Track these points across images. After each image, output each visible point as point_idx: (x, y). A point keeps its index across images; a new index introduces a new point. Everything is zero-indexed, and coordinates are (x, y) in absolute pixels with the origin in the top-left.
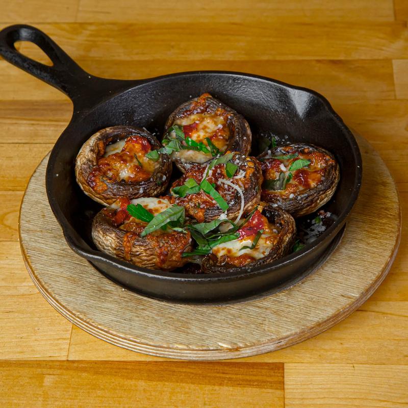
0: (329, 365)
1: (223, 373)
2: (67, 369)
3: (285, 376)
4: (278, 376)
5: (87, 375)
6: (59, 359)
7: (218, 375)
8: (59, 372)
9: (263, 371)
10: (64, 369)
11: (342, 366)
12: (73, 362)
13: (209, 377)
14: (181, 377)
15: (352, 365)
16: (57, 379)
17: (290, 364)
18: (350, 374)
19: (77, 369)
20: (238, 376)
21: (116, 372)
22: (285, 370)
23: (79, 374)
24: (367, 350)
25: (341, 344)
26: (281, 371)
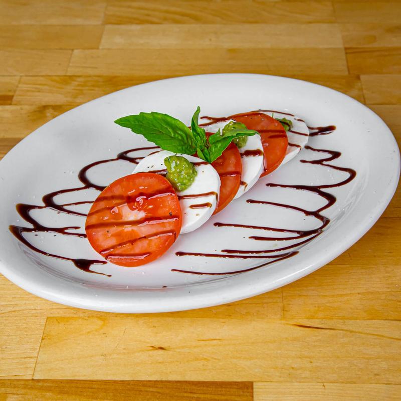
0: (298, 384)
1: (191, 393)
2: (32, 388)
3: (254, 396)
4: (247, 396)
5: (51, 394)
6: (25, 378)
7: (186, 395)
8: (23, 391)
9: (231, 390)
10: (29, 389)
11: (313, 385)
12: (38, 381)
13: (177, 396)
14: (148, 397)
15: (322, 384)
16: (20, 399)
17: (259, 384)
18: (320, 393)
19: (41, 389)
20: (206, 396)
21: (81, 392)
22: (254, 390)
23: (43, 394)
24: (337, 368)
25: (311, 362)
26: (250, 390)
